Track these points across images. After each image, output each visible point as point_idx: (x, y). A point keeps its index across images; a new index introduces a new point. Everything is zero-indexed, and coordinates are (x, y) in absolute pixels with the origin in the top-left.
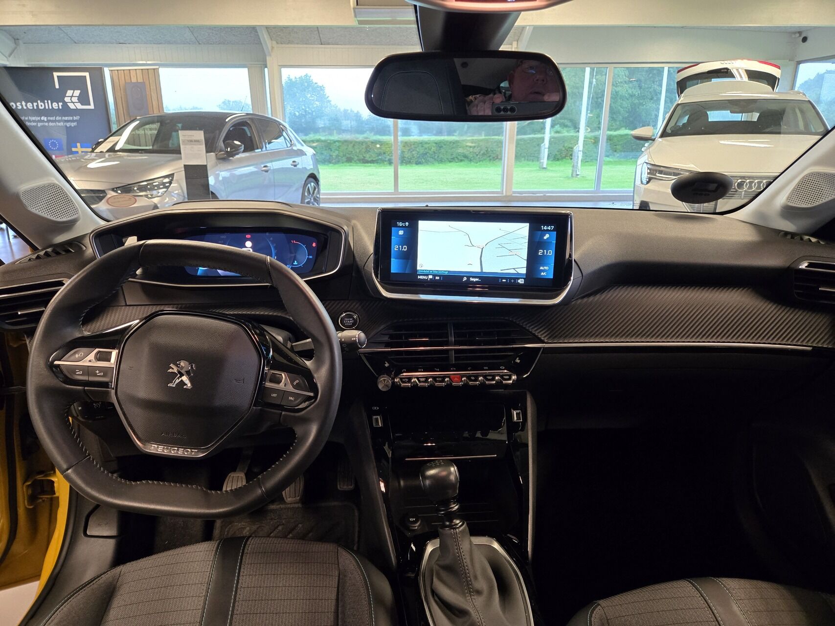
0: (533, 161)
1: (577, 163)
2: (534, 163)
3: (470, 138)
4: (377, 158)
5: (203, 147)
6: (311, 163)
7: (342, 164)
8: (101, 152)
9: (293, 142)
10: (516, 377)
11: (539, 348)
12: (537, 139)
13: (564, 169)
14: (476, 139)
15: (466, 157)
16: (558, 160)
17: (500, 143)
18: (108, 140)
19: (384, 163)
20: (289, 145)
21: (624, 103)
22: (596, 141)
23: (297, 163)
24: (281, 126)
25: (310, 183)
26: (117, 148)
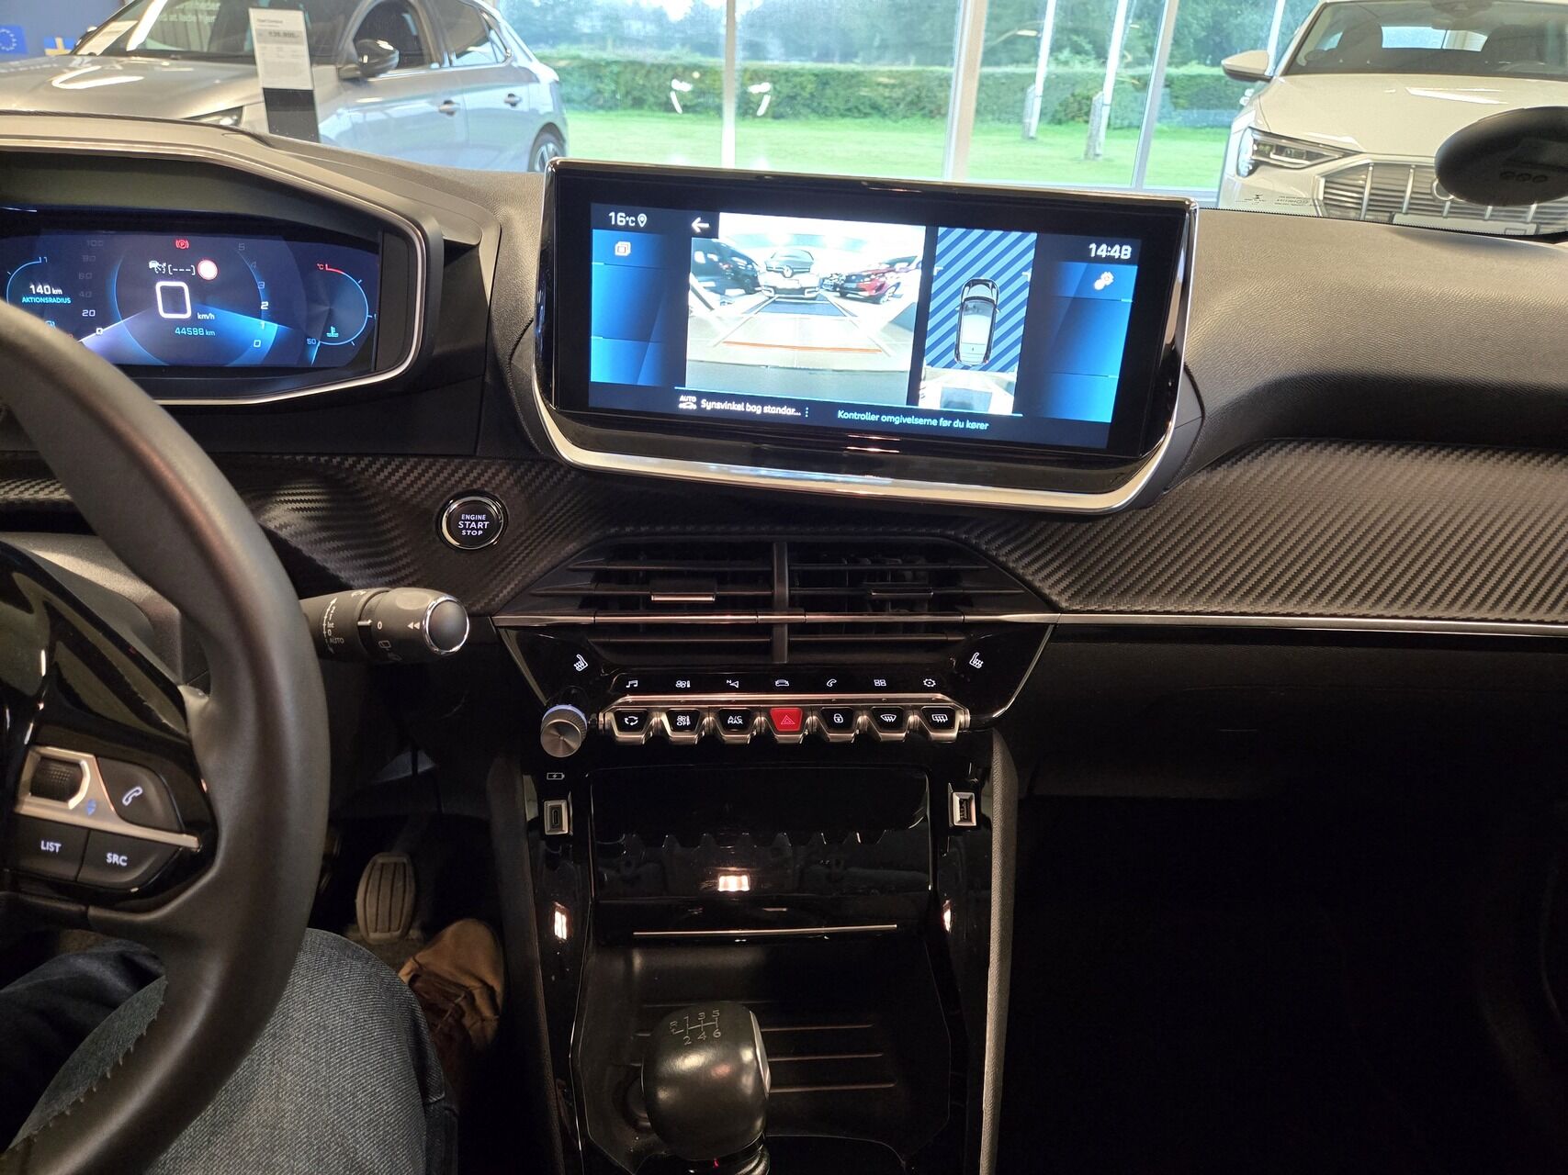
0: (1009, 122)
1: (1099, 130)
2: (1010, 126)
3: (887, 68)
4: (695, 101)
5: (303, 49)
6: (549, 100)
7: (623, 112)
8: (91, 54)
9: (509, 51)
10: (968, 718)
11: (1041, 627)
12: (1020, 76)
13: (1069, 141)
14: (897, 72)
15: (875, 107)
16: (1060, 122)
17: (945, 82)
18: (107, 29)
19: (708, 113)
20: (501, 58)
21: (1200, 9)
22: (1142, 84)
23: (517, 99)
24: (486, 16)
25: (546, 143)
26: (131, 46)
